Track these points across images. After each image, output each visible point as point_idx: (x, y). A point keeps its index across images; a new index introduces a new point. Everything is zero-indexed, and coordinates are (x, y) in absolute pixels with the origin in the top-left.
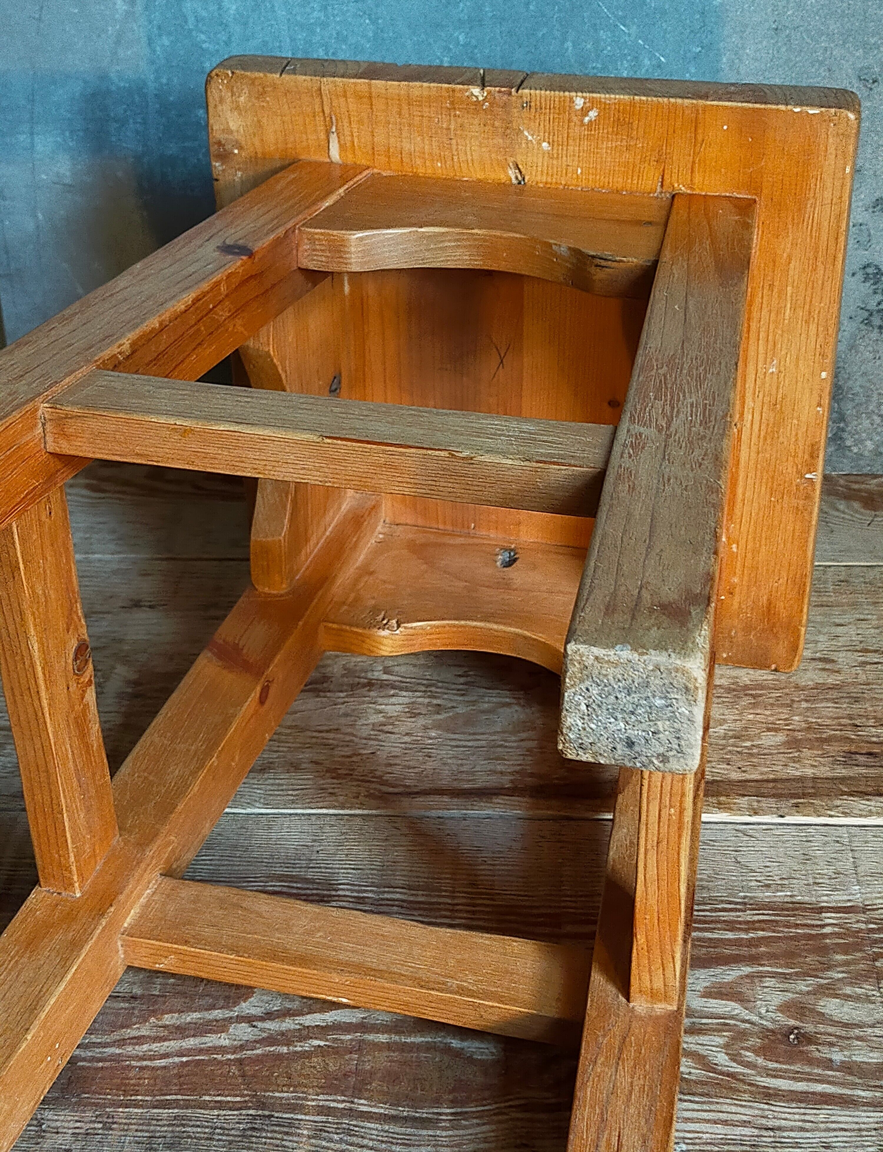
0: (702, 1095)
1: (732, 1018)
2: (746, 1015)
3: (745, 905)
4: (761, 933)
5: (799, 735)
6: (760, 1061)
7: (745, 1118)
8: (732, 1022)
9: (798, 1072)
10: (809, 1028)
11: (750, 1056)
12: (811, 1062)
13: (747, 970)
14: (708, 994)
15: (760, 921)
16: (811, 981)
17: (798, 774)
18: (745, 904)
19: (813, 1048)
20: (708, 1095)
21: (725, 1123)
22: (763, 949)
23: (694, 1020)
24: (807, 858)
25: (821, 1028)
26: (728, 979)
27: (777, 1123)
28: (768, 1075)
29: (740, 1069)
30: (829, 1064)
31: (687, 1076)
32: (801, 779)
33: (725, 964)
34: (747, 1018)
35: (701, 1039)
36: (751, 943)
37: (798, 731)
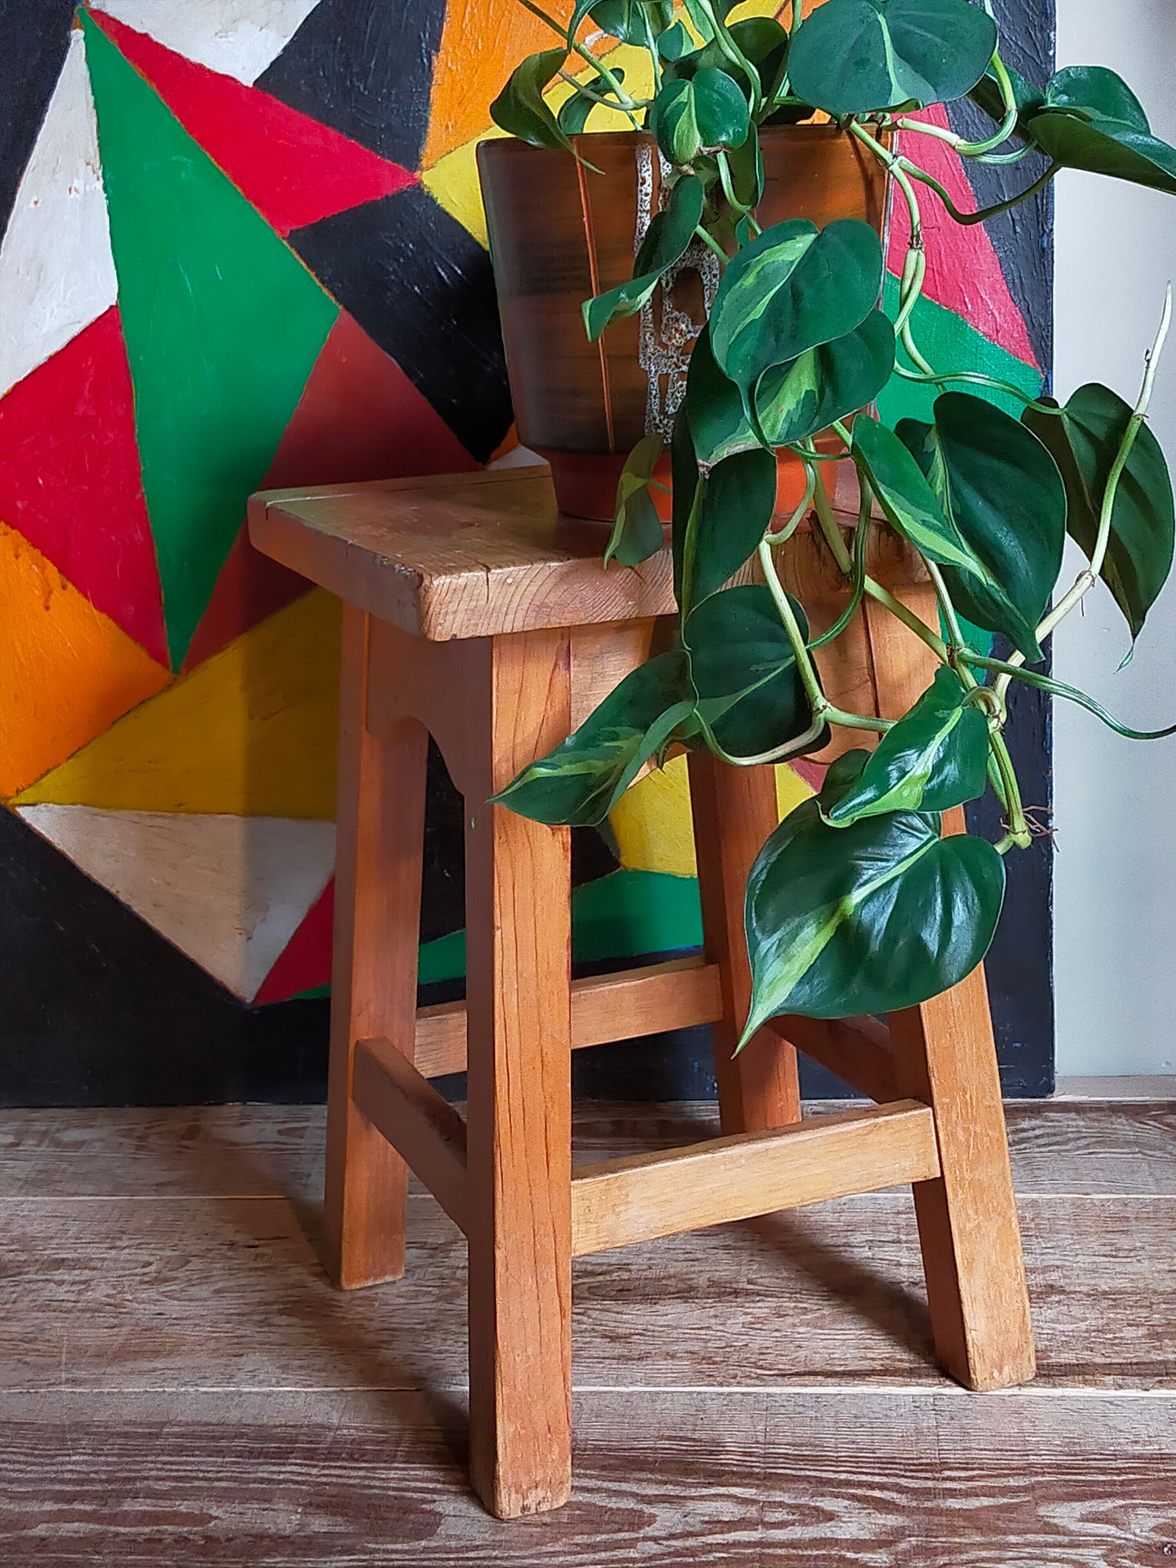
1: (1108, 1536)
2: (1120, 1533)
3: (1115, 1457)
4: (1132, 1477)
5: (1160, 1330)
6: (1137, 1566)
8: (1109, 1539)
11: (1127, 1563)
13: (1121, 1502)
14: (1084, 1519)
15: (1129, 1468)
17: (1161, 1358)
18: (1115, 1455)
22: (1135, 1488)
23: (1073, 1538)
26: (1103, 1509)
32: (1164, 1362)
33: (1100, 1498)
34: (1123, 1536)
35: (1081, 1551)
36: (1122, 1483)
37: (1159, 1326)
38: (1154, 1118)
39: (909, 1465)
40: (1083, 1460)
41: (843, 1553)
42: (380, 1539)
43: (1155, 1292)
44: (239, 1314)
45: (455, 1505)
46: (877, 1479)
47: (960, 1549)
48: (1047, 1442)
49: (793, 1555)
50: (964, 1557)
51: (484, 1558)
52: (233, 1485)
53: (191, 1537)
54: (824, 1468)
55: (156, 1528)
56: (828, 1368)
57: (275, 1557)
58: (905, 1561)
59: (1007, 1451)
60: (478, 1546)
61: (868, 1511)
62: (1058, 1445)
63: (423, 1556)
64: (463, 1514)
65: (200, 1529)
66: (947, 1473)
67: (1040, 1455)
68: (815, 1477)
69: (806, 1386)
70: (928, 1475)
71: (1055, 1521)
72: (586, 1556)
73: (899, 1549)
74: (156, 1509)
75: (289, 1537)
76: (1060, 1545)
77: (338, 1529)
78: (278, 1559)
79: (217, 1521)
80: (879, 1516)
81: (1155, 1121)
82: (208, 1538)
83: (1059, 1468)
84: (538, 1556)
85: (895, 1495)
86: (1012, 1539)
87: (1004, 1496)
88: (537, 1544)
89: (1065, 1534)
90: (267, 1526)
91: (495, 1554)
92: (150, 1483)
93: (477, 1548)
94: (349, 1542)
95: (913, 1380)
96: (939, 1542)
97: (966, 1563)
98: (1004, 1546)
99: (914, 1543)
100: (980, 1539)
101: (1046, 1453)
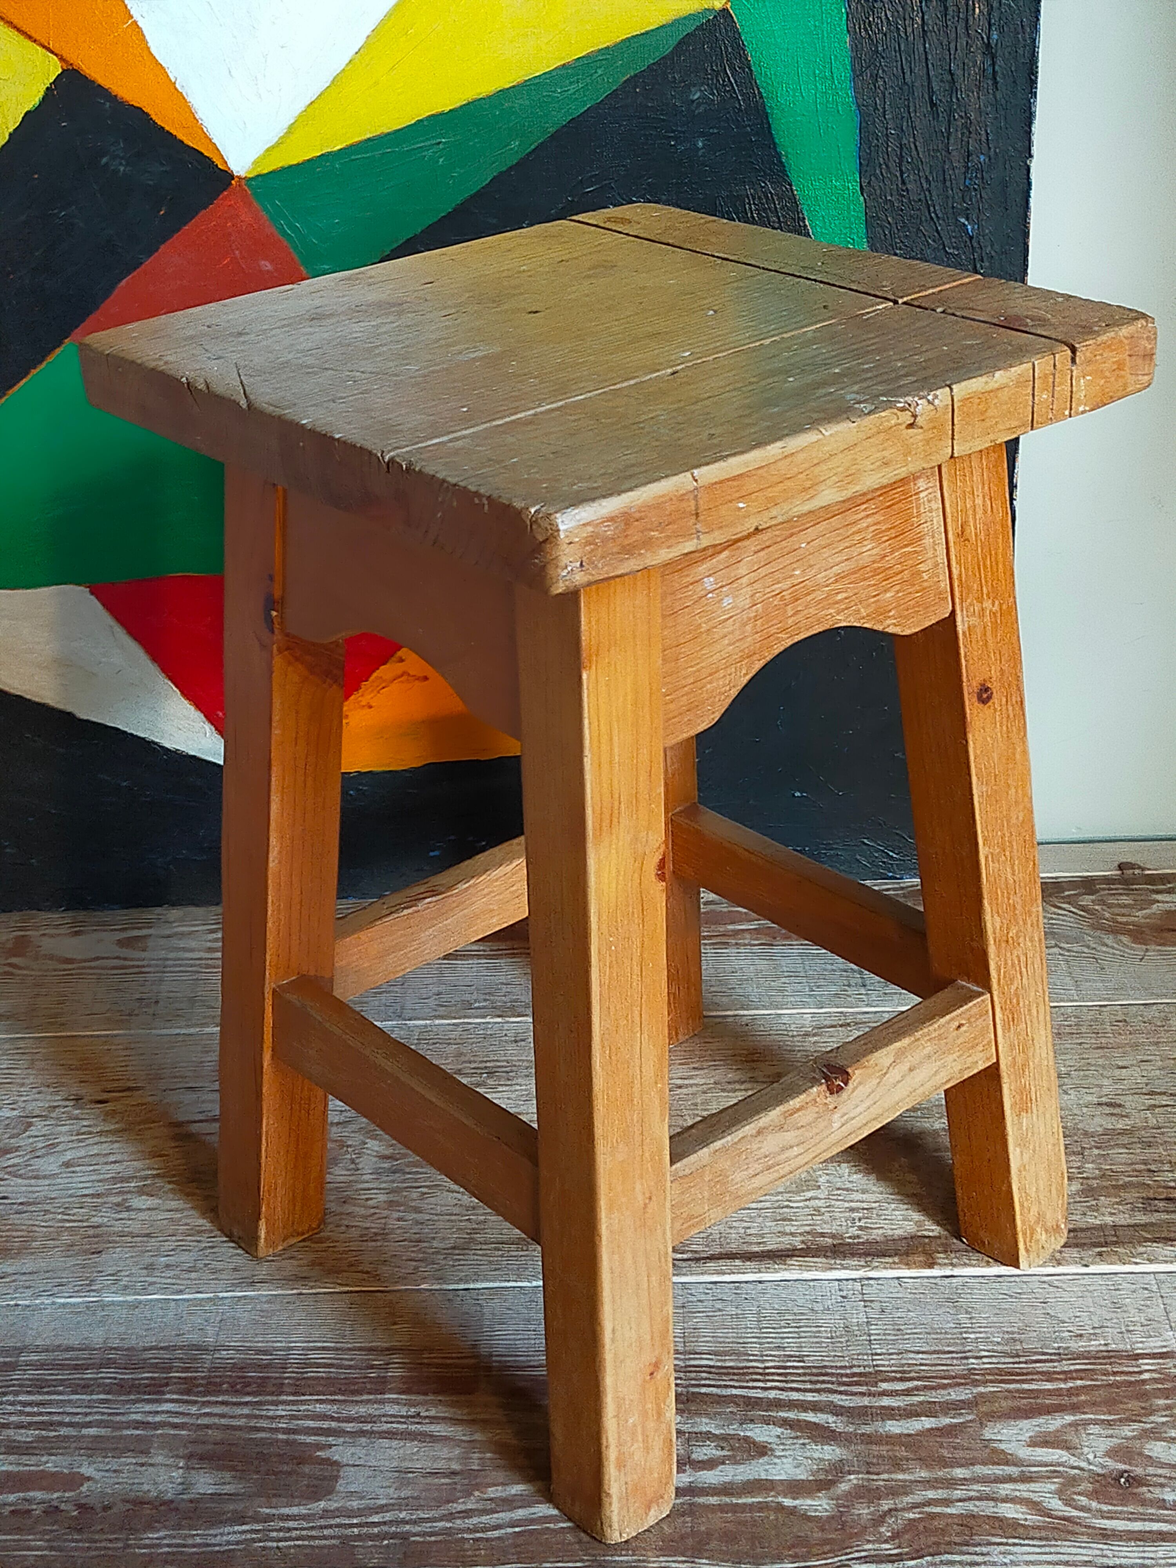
0: (1040, 1539)
1: (1059, 1465)
2: (1074, 1461)
3: (1060, 1356)
4: (1079, 1383)
5: (1095, 1183)
6: (1094, 1504)
7: (1086, 1558)
8: (1061, 1469)
9: (1132, 1513)
10: (1139, 1471)
11: (1083, 1500)
12: (1145, 1502)
13: (1069, 1418)
14: (1034, 1443)
15: (1077, 1371)
16: (1136, 1426)
17: (1098, 1222)
18: (1059, 1354)
19: (1145, 1489)
20: (1047, 1539)
22: (1083, 1398)
23: (1024, 1469)
24: (1116, 1306)
25: (1151, 1470)
26: (1052, 1428)
27: (1118, 1561)
28: (1103, 1518)
29: (1075, 1513)
30: (1163, 1504)
31: (1023, 1522)
32: (1102, 1228)
33: (1047, 1413)
34: (1076, 1464)
35: (1033, 1486)
36: (1070, 1392)
37: (1093, 1178)
38: (1069, 900)
39: (842, 1375)
40: (1026, 1363)
41: (780, 1499)
42: (274, 1500)
43: (1086, 1134)
44: (93, 1196)
45: (353, 1450)
46: (809, 1397)
47: (904, 1489)
48: (986, 1340)
49: (726, 1504)
50: (909, 1499)
51: (390, 1523)
52: (103, 1432)
53: (63, 1506)
54: (750, 1384)
55: (21, 1495)
56: (746, 1248)
57: (158, 1531)
58: (848, 1507)
59: (944, 1352)
60: (383, 1506)
61: (801, 1441)
62: (998, 1343)
63: (323, 1522)
64: (362, 1462)
65: (72, 1494)
66: (884, 1386)
67: (981, 1357)
68: (741, 1396)
69: (724, 1274)
70: (863, 1389)
71: (1002, 1446)
72: (501, 1515)
73: (839, 1492)
74: (21, 1468)
75: (172, 1501)
76: (1010, 1479)
77: (227, 1489)
78: (161, 1534)
79: (90, 1483)
80: (814, 1447)
81: (1069, 903)
82: (82, 1507)
83: (1001, 1375)
84: (450, 1517)
85: (831, 1419)
86: (959, 1473)
87: (945, 1414)
88: (448, 1502)
89: (1015, 1465)
90: (146, 1487)
91: (403, 1515)
92: (11, 1432)
93: (382, 1509)
94: (240, 1506)
95: (838, 1262)
96: (881, 1479)
97: (913, 1508)
98: (951, 1483)
99: (855, 1482)
100: (924, 1474)
101: (986, 1354)
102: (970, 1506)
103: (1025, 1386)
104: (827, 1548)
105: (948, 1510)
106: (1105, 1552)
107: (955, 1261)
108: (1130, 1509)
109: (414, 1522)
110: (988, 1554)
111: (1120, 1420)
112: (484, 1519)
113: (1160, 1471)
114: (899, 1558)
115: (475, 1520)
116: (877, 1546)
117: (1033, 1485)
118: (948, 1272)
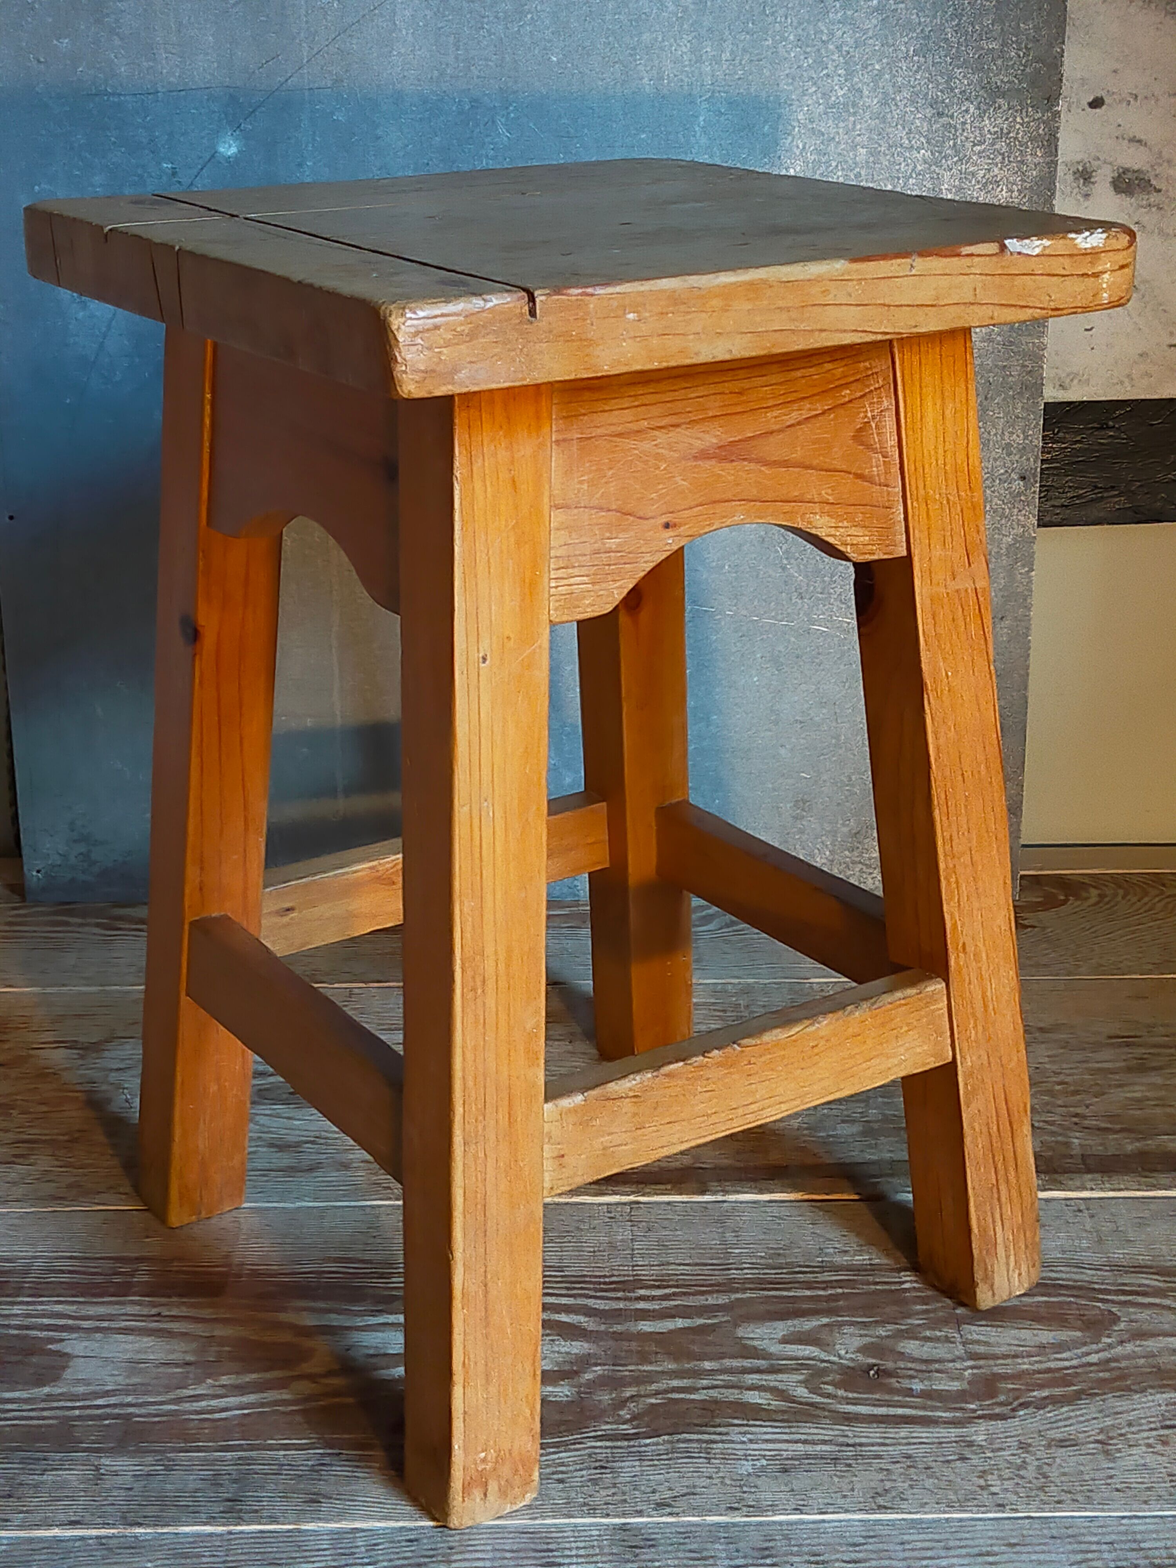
0: (783, 1421)
1: (812, 1359)
2: (825, 1356)
3: (823, 1268)
4: (840, 1290)
6: (841, 1393)
7: (826, 1438)
8: (810, 1362)
9: (879, 1400)
10: (890, 1365)
11: (830, 1389)
12: (892, 1391)
13: (826, 1320)
14: (785, 1341)
15: (839, 1281)
16: (891, 1327)
17: (875, 1158)
19: (893, 1380)
20: (789, 1421)
21: (805, 1442)
22: (841, 1303)
23: (773, 1362)
25: (901, 1364)
26: (807, 1328)
27: (858, 1440)
28: (848, 1404)
29: (819, 1399)
30: (909, 1392)
31: (766, 1407)
33: (803, 1316)
34: (827, 1358)
35: (780, 1377)
36: (829, 1298)
39: (600, 1283)
40: (788, 1273)
45: (86, 1344)
47: (650, 1378)
48: (750, 1255)
50: (654, 1387)
51: (115, 1406)
59: (706, 1265)
60: (110, 1391)
62: (762, 1257)
63: (45, 1405)
64: (94, 1354)
66: (640, 1292)
67: (742, 1269)
70: (620, 1295)
71: (755, 1343)
72: (229, 1399)
73: (582, 1381)
76: (758, 1371)
80: (563, 1343)
83: (761, 1284)
84: (178, 1400)
85: (582, 1319)
86: (707, 1365)
87: (700, 1316)
88: (178, 1387)
89: (764, 1359)
91: (129, 1399)
93: (107, 1394)
96: (626, 1371)
97: (656, 1394)
98: (698, 1374)
99: (600, 1373)
100: (672, 1366)
101: (748, 1266)
102: (714, 1393)
103: (785, 1293)
104: (563, 1428)
105: (692, 1397)
106: (846, 1433)
107: (727, 1188)
108: (877, 1396)
109: (140, 1405)
110: (727, 1434)
111: (876, 1322)
112: (213, 1403)
113: (910, 1365)
114: (636, 1436)
115: (204, 1403)
116: (615, 1427)
117: (781, 1375)
118: (720, 1198)
